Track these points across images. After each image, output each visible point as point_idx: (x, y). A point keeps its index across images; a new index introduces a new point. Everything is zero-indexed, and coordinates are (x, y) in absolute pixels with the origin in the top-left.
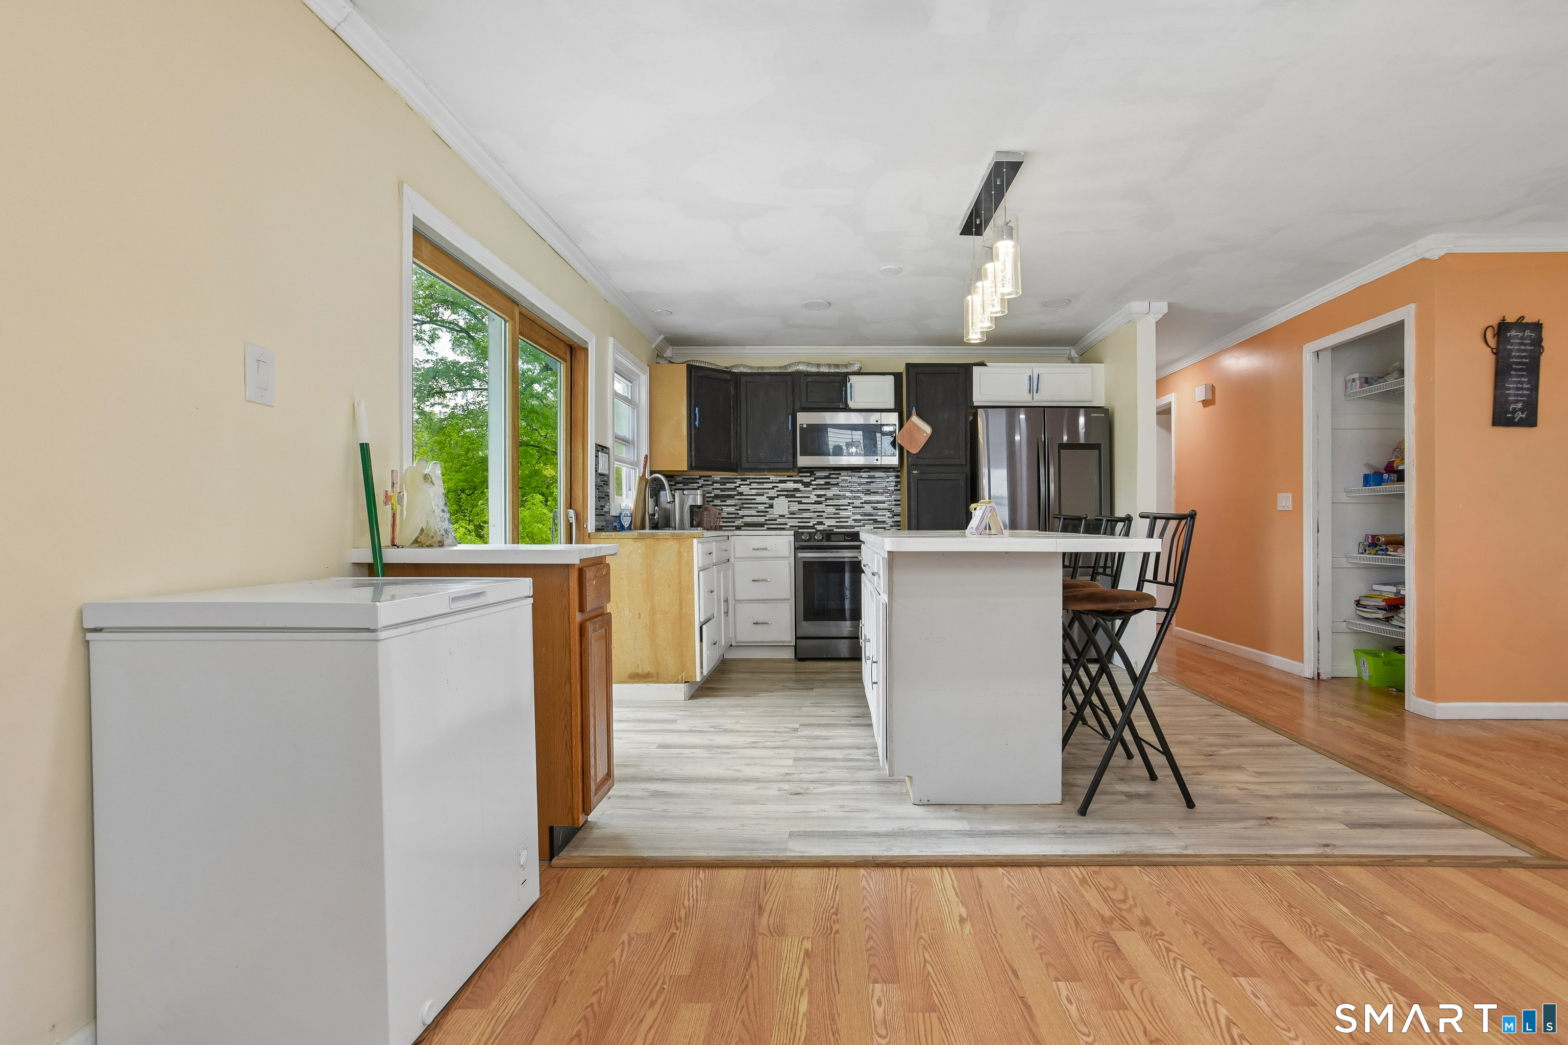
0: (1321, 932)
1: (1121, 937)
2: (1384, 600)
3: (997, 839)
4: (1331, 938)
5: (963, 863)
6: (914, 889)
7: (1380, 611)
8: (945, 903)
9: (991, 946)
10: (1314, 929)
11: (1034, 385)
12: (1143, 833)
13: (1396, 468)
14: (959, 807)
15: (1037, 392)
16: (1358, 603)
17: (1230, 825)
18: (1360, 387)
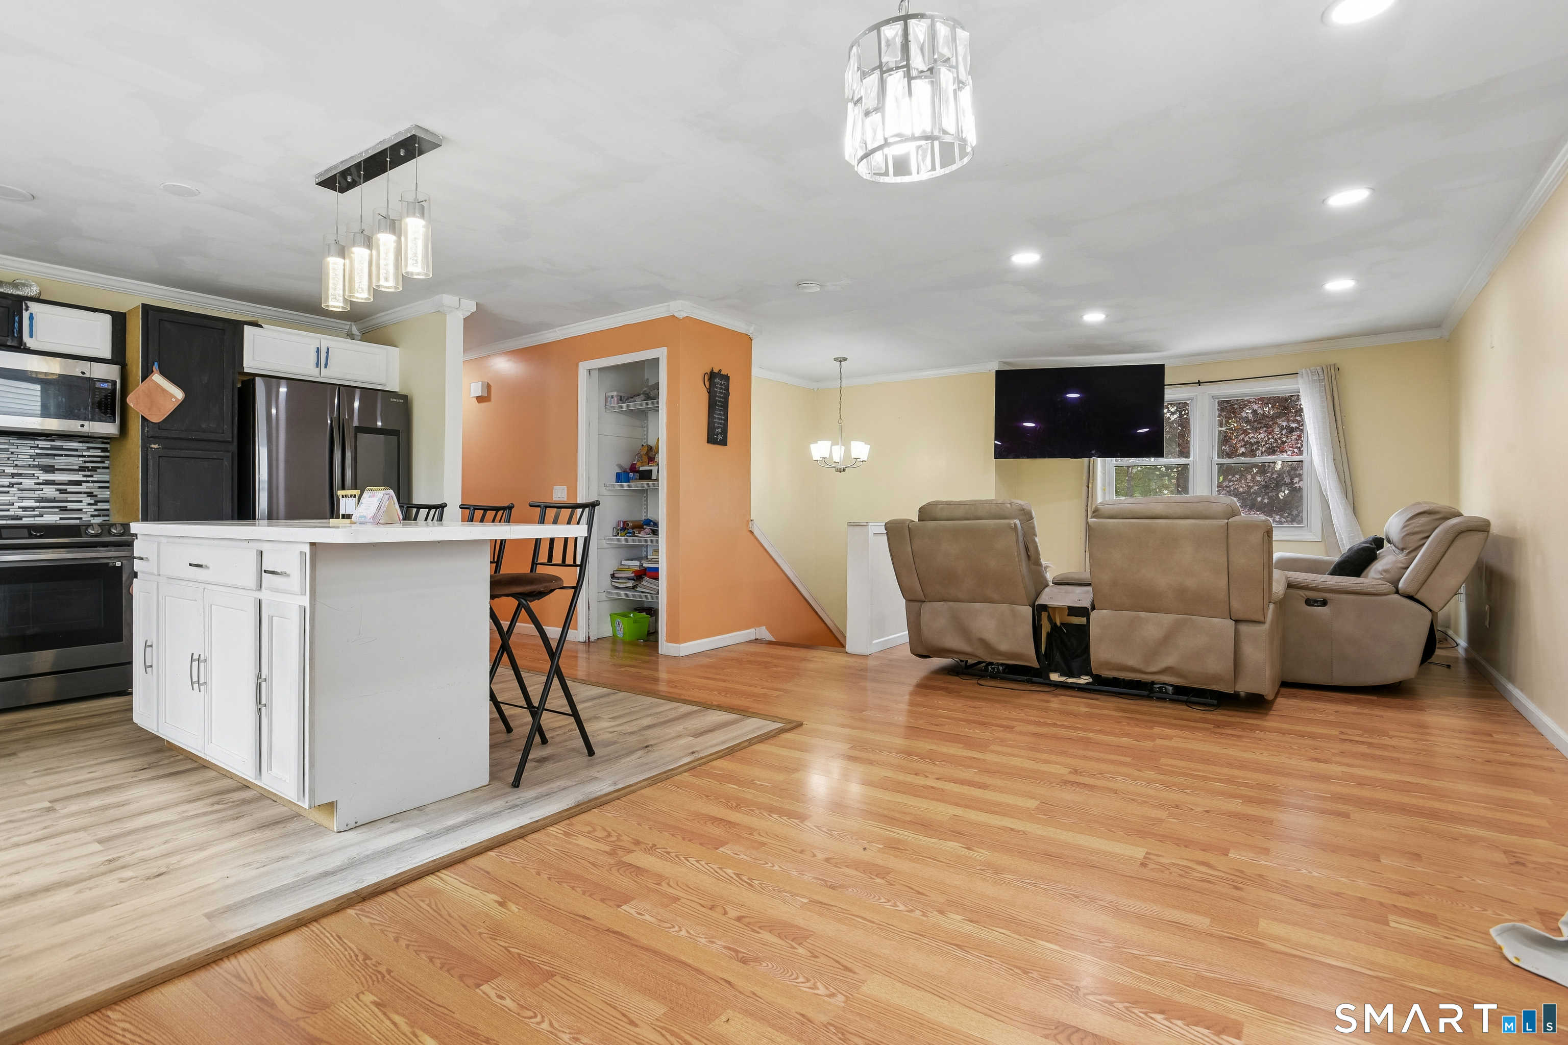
0: (734, 804)
1: (630, 858)
2: (633, 572)
3: (461, 831)
4: (742, 805)
5: (454, 861)
6: (427, 901)
7: (630, 581)
8: (471, 899)
9: (547, 910)
10: (729, 804)
11: (322, 358)
12: (576, 784)
13: (637, 469)
14: (394, 817)
15: (326, 367)
16: (613, 576)
17: (628, 759)
18: (618, 403)
